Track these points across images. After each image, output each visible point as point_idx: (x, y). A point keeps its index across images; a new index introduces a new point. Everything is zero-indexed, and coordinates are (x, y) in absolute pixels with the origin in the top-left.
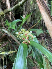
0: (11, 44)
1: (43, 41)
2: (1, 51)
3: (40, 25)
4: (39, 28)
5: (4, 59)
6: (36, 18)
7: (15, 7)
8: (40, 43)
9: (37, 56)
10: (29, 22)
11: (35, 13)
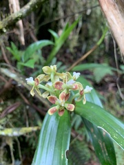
0: (28, 107)
1: (112, 95)
2: (2, 125)
3: (102, 53)
4: (101, 61)
5: (14, 145)
6: (93, 37)
7: (31, 6)
8: (105, 99)
9: (99, 145)
10: (75, 48)
11: (90, 22)
